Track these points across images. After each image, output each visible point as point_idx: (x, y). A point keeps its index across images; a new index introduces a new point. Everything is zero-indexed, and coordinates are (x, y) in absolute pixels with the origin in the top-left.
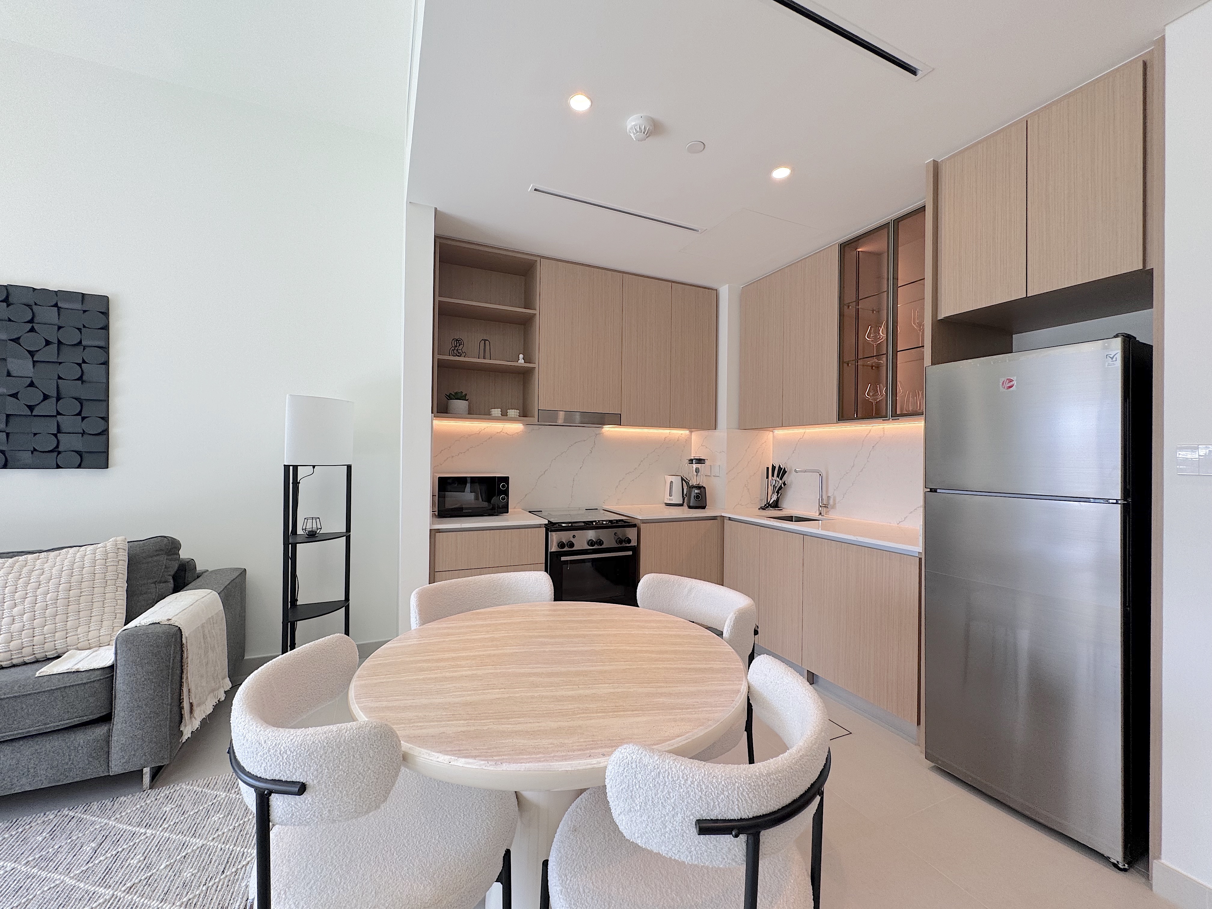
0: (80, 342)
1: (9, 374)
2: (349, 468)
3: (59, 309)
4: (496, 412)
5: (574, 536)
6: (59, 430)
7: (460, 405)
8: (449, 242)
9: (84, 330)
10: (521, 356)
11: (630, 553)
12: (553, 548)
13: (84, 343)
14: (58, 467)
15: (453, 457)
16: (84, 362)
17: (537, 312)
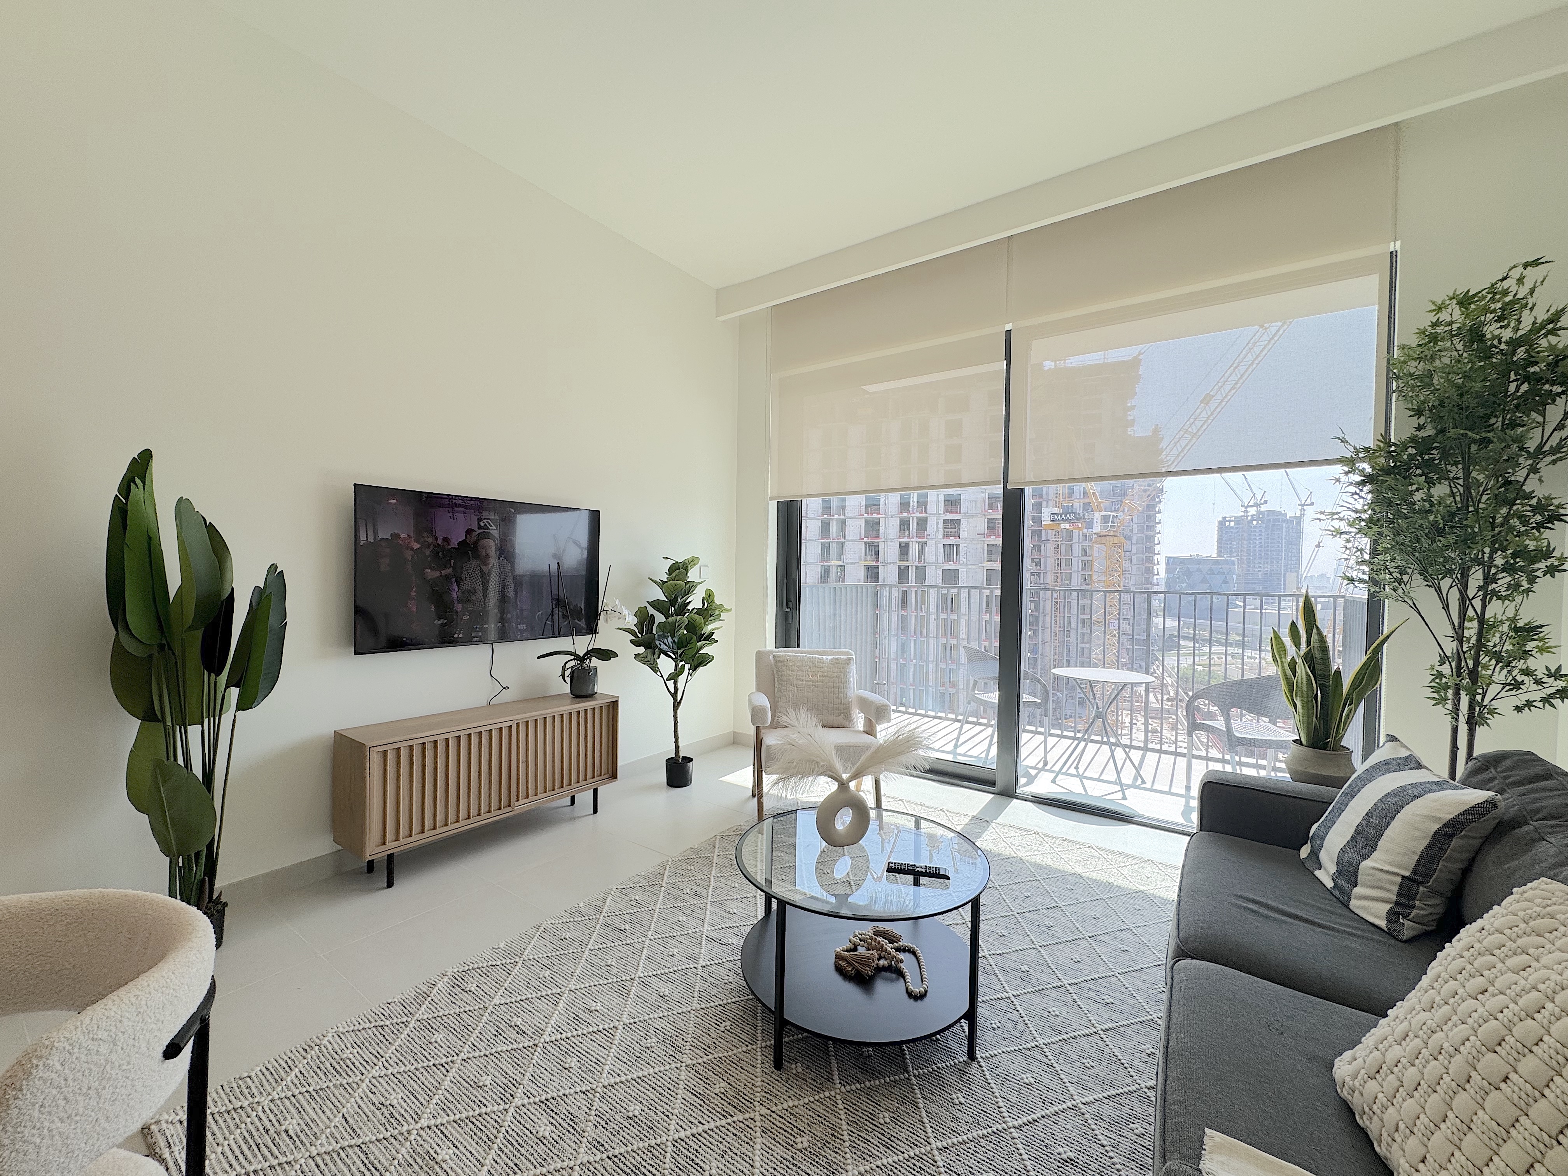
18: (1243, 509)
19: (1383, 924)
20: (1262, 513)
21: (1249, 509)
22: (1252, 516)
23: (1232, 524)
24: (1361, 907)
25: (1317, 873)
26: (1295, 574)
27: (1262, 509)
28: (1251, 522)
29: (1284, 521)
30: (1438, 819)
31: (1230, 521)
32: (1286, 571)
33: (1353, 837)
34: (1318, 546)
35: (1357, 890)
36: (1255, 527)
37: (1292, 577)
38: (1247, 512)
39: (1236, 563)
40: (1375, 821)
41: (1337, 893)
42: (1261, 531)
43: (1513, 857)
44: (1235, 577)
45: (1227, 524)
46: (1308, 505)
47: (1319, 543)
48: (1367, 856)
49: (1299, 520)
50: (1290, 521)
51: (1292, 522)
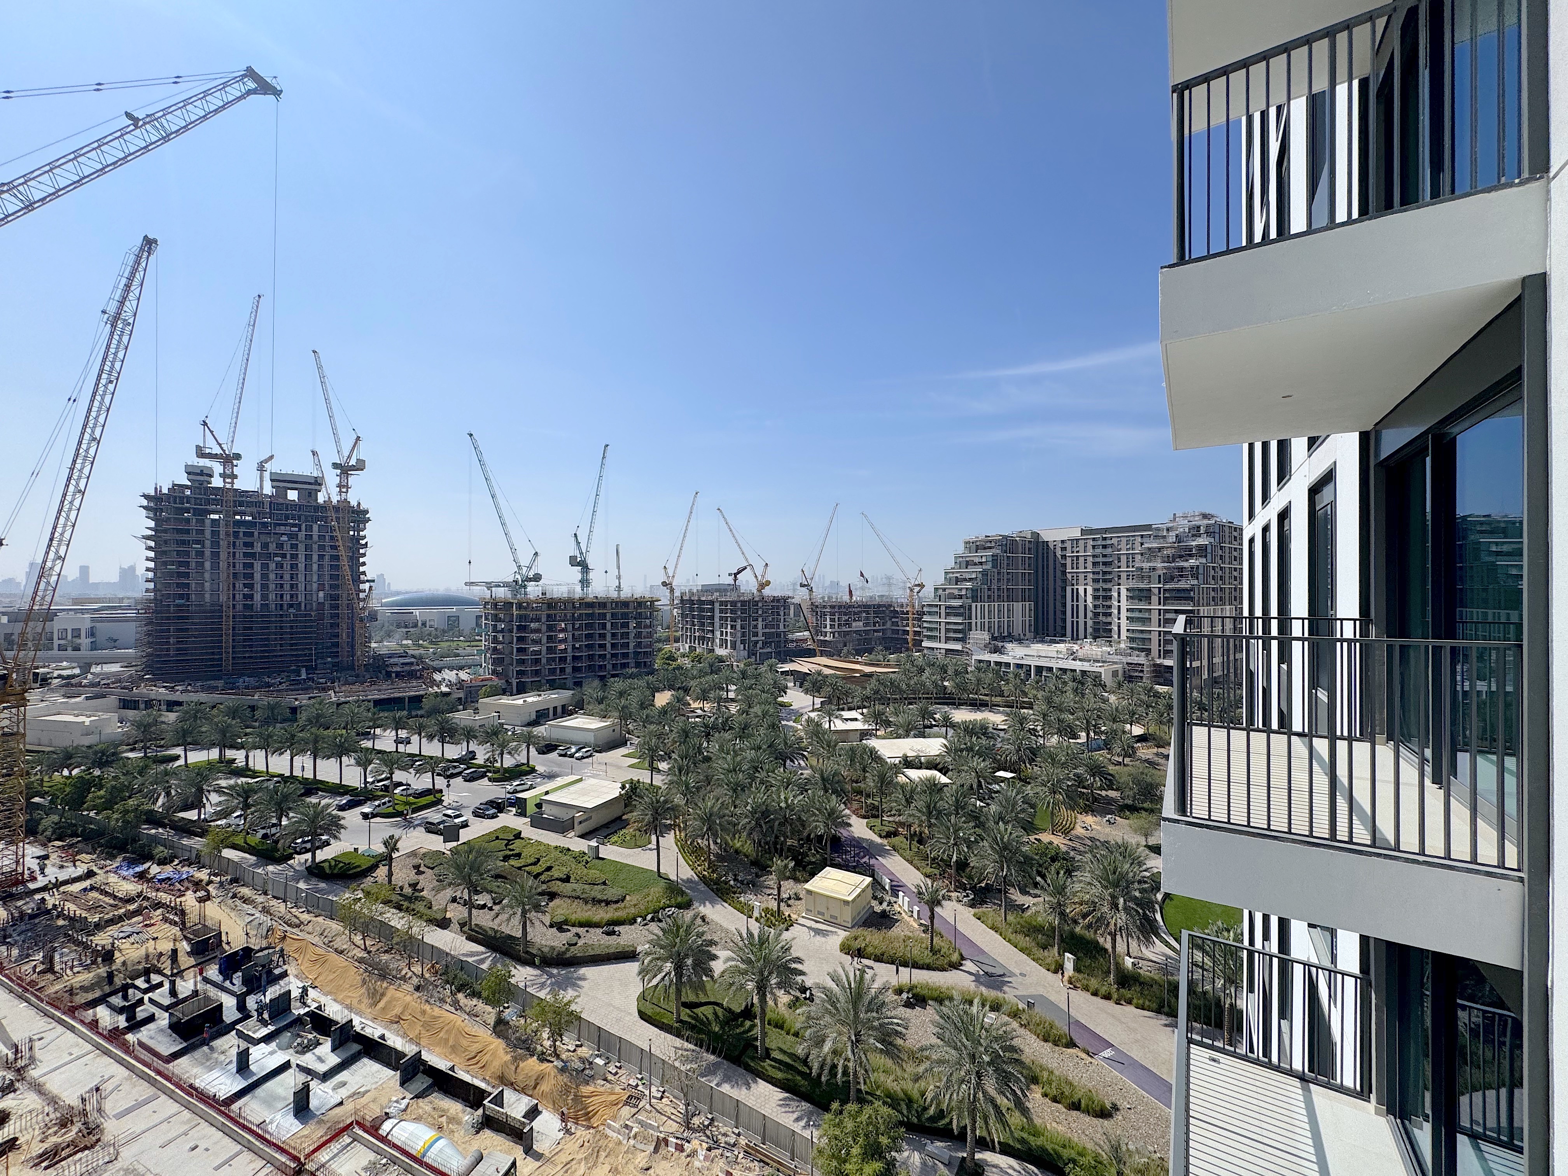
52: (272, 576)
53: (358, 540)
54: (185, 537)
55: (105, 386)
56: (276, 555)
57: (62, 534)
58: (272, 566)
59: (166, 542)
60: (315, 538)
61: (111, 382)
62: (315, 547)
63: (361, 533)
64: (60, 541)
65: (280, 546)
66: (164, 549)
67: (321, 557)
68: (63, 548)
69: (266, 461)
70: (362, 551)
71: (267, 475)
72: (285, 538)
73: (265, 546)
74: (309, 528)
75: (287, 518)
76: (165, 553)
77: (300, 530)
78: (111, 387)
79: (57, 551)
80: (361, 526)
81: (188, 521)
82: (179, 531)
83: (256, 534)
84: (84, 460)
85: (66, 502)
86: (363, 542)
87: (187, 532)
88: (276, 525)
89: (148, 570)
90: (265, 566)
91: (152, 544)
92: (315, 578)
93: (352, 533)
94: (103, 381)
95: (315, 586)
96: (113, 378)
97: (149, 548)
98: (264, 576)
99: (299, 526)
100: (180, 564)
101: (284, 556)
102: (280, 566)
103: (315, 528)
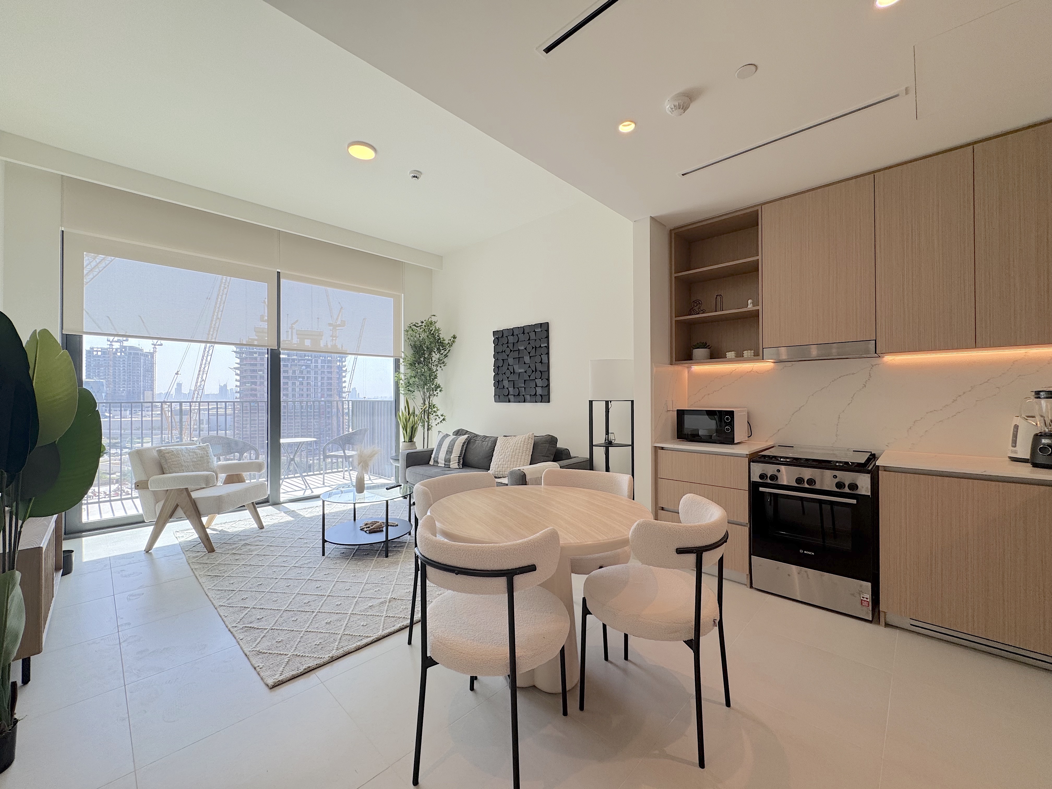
0: (540, 346)
1: (525, 363)
2: (632, 402)
3: (535, 332)
4: (730, 355)
5: (779, 471)
6: (536, 386)
7: (699, 353)
8: (681, 230)
9: (541, 339)
10: (750, 301)
11: (854, 502)
12: (756, 478)
13: (542, 346)
14: (536, 402)
15: (709, 394)
16: (542, 354)
17: (759, 257)
18: (109, 343)
19: (458, 467)
20: (125, 347)
21: (113, 343)
22: (116, 349)
23: (99, 353)
24: (453, 466)
25: (438, 465)
26: (150, 392)
27: (124, 345)
28: (115, 353)
29: (142, 355)
30: (461, 443)
31: (97, 351)
32: (144, 390)
33: (447, 453)
34: (177, 374)
35: (451, 463)
36: (120, 357)
37: (148, 394)
38: (112, 345)
39: (104, 384)
40: (450, 448)
41: (446, 466)
42: (124, 360)
43: (474, 445)
44: (104, 394)
45: (95, 353)
46: (158, 345)
47: (178, 372)
48: (451, 455)
49: (152, 354)
50: (146, 355)
51: (147, 356)
52: (297, 390)
53: (342, 368)
54: (255, 368)
55: (223, 291)
56: (299, 377)
57: (204, 368)
58: (297, 383)
59: (245, 371)
60: (319, 367)
61: (226, 288)
62: (319, 372)
63: (344, 364)
64: (204, 371)
65: (301, 372)
66: (244, 375)
67: (322, 378)
68: (205, 376)
69: (294, 323)
70: (344, 374)
71: (294, 331)
72: (304, 367)
73: (294, 372)
74: (316, 362)
75: (305, 356)
76: (244, 377)
77: (311, 363)
78: (225, 290)
79: (202, 377)
80: (343, 359)
81: (256, 359)
82: (251, 365)
83: (289, 365)
84: (214, 329)
85: (206, 352)
86: (344, 369)
87: (256, 365)
88: (299, 360)
89: (236, 386)
90: (294, 384)
91: (238, 372)
92: (319, 390)
93: (338, 364)
94: (222, 288)
95: (319, 395)
96: (226, 286)
97: (237, 374)
98: (294, 390)
99: (311, 360)
100: (253, 383)
101: (303, 378)
102: (301, 384)
103: (319, 361)
